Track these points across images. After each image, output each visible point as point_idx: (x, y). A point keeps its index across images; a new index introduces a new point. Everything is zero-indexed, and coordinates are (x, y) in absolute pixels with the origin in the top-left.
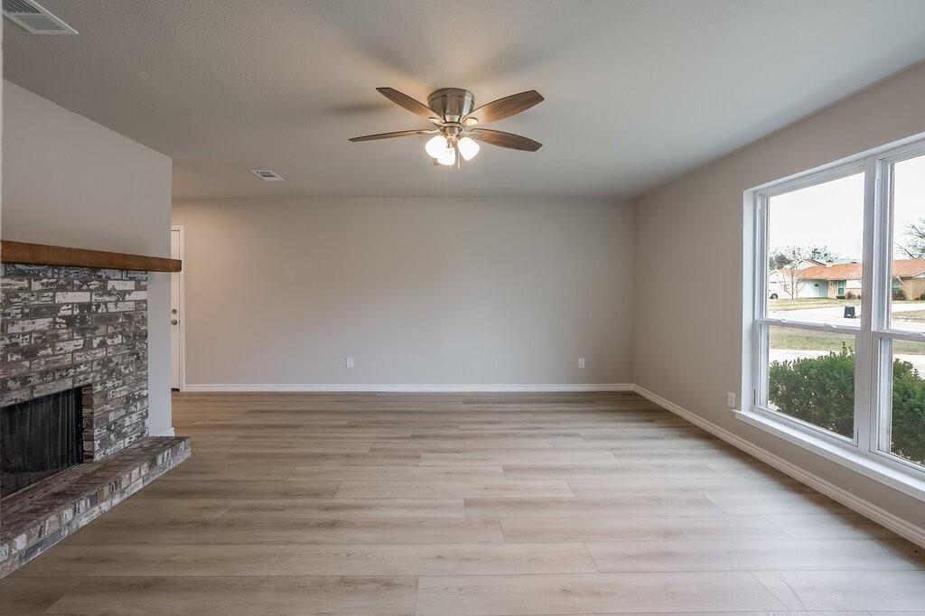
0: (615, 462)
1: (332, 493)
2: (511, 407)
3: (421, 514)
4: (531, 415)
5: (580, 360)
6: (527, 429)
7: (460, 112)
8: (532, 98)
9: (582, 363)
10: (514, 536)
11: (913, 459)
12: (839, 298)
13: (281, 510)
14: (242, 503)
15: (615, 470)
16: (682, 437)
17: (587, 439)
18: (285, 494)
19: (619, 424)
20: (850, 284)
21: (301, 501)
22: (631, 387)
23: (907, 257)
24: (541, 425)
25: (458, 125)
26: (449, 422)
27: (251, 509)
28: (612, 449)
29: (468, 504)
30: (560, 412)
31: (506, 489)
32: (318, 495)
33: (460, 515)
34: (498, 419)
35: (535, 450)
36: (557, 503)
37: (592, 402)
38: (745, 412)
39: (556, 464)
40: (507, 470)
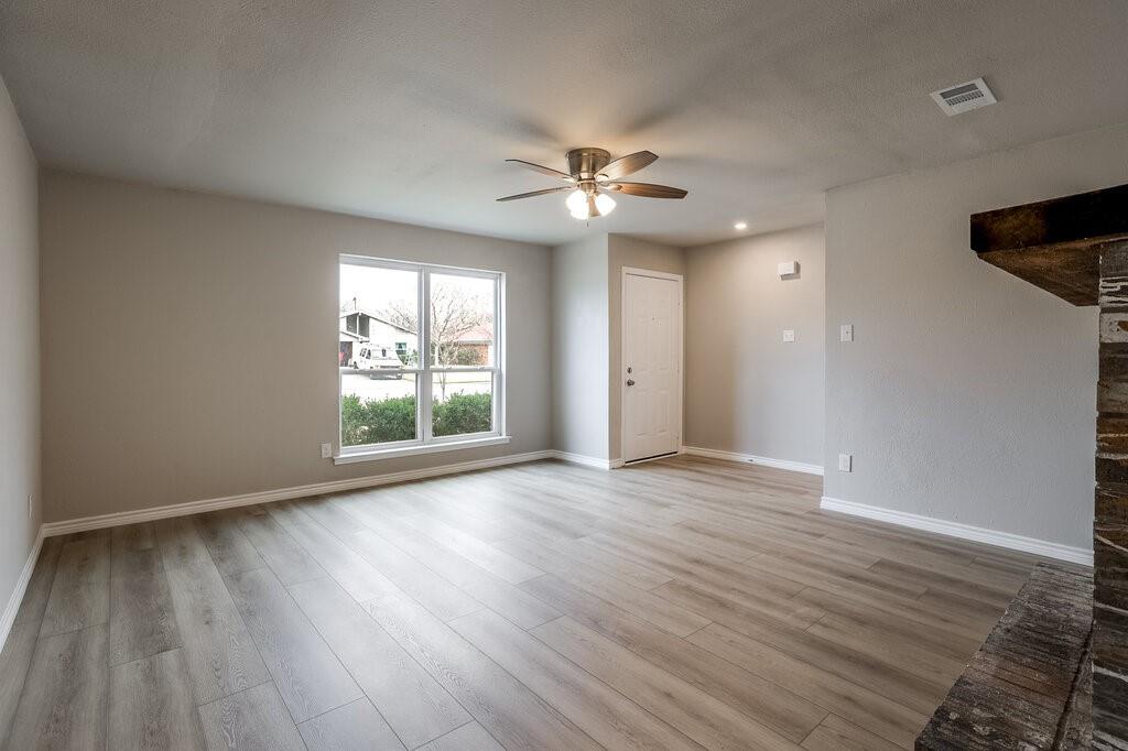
1: (671, 584)
13: (734, 589)
14: (776, 614)
18: (722, 604)
21: (709, 590)
27: (767, 603)
32: (688, 588)
38: (341, 455)
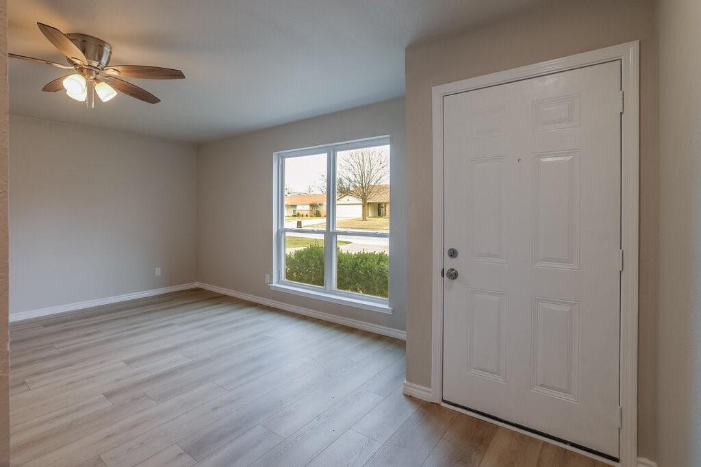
0: (207, 333)
2: (103, 318)
3: (67, 420)
4: (124, 320)
5: (157, 269)
6: (127, 331)
7: (100, 59)
8: (178, 74)
9: (158, 271)
10: (162, 397)
11: (345, 289)
12: (294, 216)
15: (209, 338)
16: (241, 308)
17: (182, 324)
19: (200, 310)
20: (299, 208)
22: (196, 285)
23: (321, 193)
24: (138, 325)
25: (97, 70)
26: (40, 346)
28: (202, 326)
29: (108, 395)
30: (149, 312)
31: (137, 374)
33: (108, 404)
34: (94, 330)
35: (144, 343)
36: (182, 369)
37: (172, 300)
38: (275, 284)
39: (167, 346)
40: (128, 362)
